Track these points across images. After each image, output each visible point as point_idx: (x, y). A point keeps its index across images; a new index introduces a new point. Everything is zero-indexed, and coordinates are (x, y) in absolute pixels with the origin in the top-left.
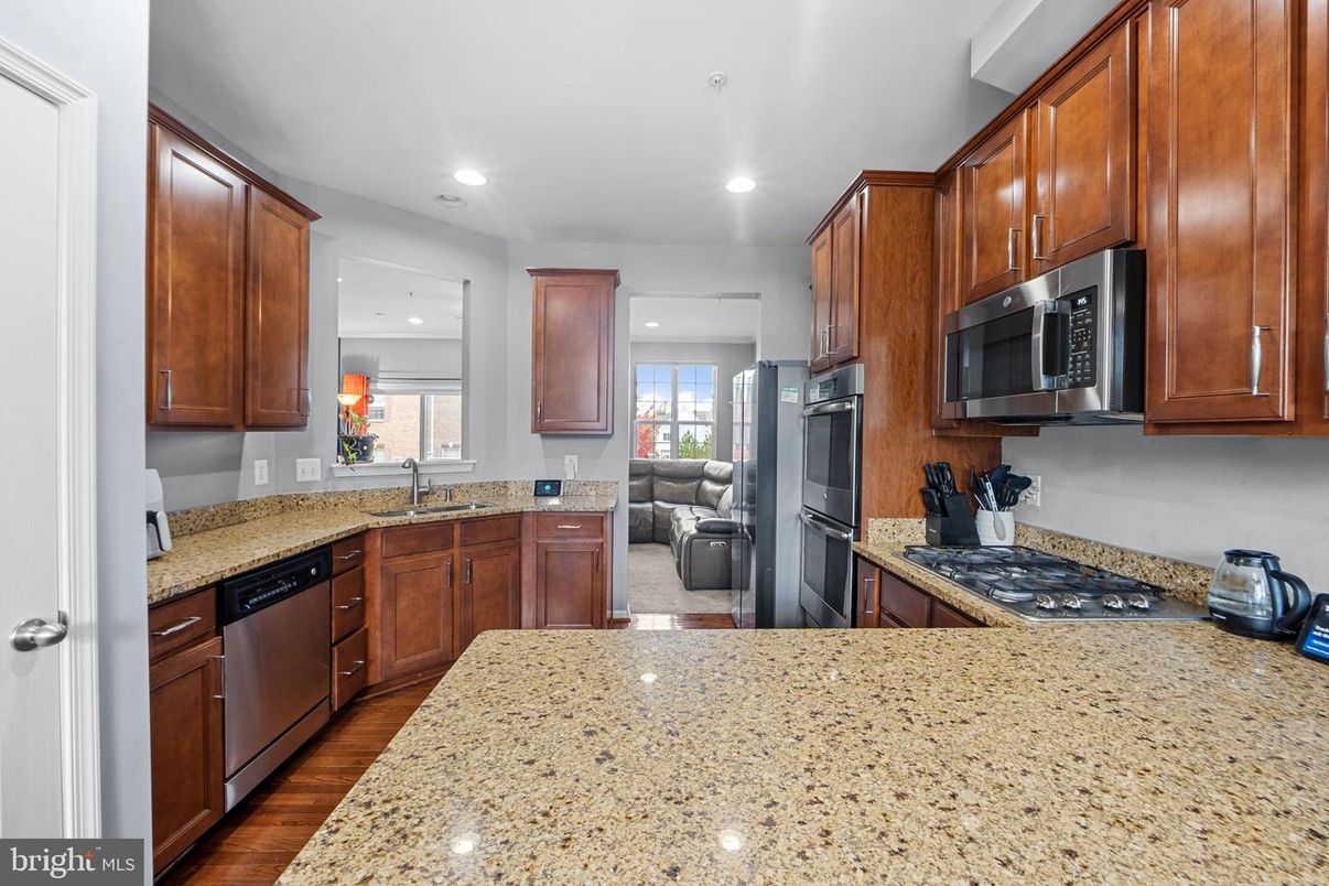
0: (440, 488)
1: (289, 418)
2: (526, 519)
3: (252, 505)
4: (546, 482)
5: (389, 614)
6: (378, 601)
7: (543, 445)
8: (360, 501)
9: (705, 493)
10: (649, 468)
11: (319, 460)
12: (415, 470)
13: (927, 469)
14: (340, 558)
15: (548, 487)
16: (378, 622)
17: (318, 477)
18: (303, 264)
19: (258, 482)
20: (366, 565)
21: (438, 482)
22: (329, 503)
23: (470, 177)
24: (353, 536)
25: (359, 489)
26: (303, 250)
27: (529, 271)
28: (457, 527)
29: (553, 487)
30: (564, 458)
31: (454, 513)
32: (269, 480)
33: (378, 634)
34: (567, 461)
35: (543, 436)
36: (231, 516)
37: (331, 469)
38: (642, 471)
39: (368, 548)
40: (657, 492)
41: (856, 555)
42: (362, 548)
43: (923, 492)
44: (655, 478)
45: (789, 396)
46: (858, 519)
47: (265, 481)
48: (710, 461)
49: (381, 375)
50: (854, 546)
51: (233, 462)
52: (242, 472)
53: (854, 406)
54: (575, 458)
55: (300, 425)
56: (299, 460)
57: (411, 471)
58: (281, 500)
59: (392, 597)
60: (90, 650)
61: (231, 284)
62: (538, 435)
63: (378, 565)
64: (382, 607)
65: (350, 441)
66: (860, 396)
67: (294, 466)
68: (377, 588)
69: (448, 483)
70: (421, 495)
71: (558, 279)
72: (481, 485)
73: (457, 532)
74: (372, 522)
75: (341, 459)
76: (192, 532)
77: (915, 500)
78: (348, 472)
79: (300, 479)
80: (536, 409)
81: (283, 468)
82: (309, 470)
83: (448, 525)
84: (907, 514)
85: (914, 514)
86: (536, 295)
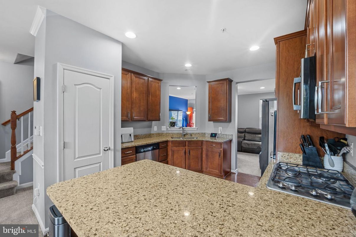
1: (156, 119)
2: (204, 142)
3: (153, 134)
4: (213, 134)
5: (172, 159)
6: (170, 155)
7: (214, 124)
11: (165, 126)
12: (183, 129)
14: (161, 146)
15: (214, 135)
16: (170, 159)
17: (165, 130)
18: (159, 90)
19: (155, 130)
20: (168, 148)
21: (189, 132)
22: (167, 134)
23: (188, 65)
24: (165, 142)
25: (172, 133)
26: (159, 87)
27: (207, 82)
30: (218, 128)
31: (190, 139)
32: (157, 130)
33: (170, 162)
34: (219, 128)
35: (214, 122)
36: (149, 136)
37: (168, 128)
39: (168, 144)
46: (275, 151)
47: (156, 130)
51: (150, 127)
52: (152, 128)
54: (221, 128)
55: (158, 120)
56: (162, 127)
58: (159, 134)
59: (173, 155)
60: (113, 152)
61: (145, 96)
62: (212, 122)
63: (170, 149)
64: (171, 157)
67: (161, 127)
68: (170, 153)
69: (191, 132)
70: (184, 135)
72: (199, 133)
73: (187, 144)
74: (169, 139)
76: (142, 138)
77: (299, 148)
78: (170, 129)
79: (162, 130)
80: (209, 116)
81: (159, 128)
82: (164, 128)
83: (185, 142)
84: (296, 153)
85: (299, 153)
86: (209, 87)
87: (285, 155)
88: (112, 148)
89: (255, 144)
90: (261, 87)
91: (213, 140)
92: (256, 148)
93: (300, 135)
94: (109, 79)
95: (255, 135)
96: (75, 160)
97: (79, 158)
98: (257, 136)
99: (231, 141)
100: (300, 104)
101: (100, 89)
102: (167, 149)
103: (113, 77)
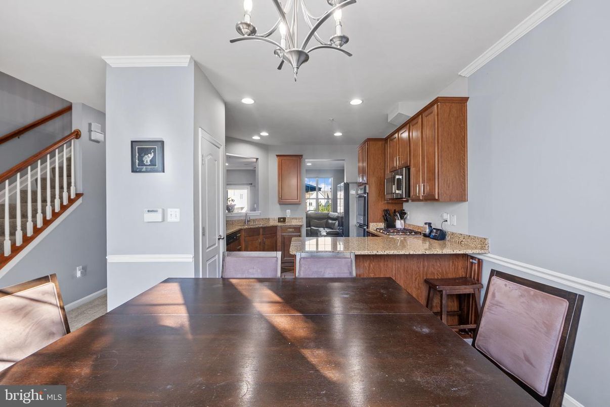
0: (252, 220)
2: (277, 228)
4: (281, 218)
6: (243, 248)
7: (281, 207)
9: (329, 223)
10: (309, 216)
12: (246, 214)
13: (384, 210)
20: (241, 238)
21: (251, 218)
24: (240, 230)
25: (235, 219)
27: (276, 155)
28: (261, 229)
29: (283, 220)
34: (287, 212)
35: (280, 204)
39: (241, 234)
40: (311, 224)
41: (367, 232)
43: (383, 216)
45: (352, 192)
46: (368, 223)
48: (331, 213)
50: (366, 230)
53: (366, 195)
54: (289, 210)
59: (247, 247)
66: (368, 193)
68: (243, 245)
69: (254, 219)
70: (248, 221)
71: (285, 158)
72: (262, 219)
73: (260, 231)
74: (241, 227)
75: (227, 211)
77: (382, 219)
80: (279, 196)
84: (380, 222)
85: (382, 222)
86: (279, 162)
87: (374, 225)
88: (223, 236)
94: (219, 148)
96: (207, 251)
97: (209, 247)
101: (216, 161)
103: (222, 147)
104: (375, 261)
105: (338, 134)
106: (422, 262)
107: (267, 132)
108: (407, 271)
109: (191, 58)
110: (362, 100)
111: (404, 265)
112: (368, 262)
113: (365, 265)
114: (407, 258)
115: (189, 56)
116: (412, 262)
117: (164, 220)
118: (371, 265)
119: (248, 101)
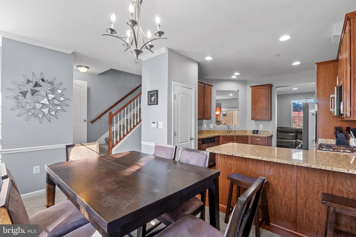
1: (209, 118)
2: (249, 137)
3: (204, 131)
4: (255, 130)
8: (219, 131)
10: (296, 130)
11: (213, 125)
12: (228, 127)
14: (216, 139)
15: (255, 132)
17: (213, 127)
18: (211, 94)
21: (233, 129)
22: (214, 131)
24: (218, 136)
26: (211, 91)
27: (250, 86)
28: (235, 137)
29: (257, 132)
34: (260, 126)
35: (255, 121)
36: (201, 132)
37: (215, 126)
38: (294, 131)
39: (220, 139)
42: (219, 138)
44: (298, 133)
45: (312, 111)
46: (316, 139)
47: (206, 127)
49: (222, 107)
52: (203, 126)
54: (262, 126)
55: (210, 119)
56: (210, 125)
57: (227, 127)
58: (208, 131)
62: (254, 120)
63: (222, 142)
65: (218, 121)
69: (235, 130)
70: (229, 131)
72: (241, 131)
73: (235, 138)
74: (221, 135)
75: (216, 124)
77: (333, 136)
78: (217, 127)
79: (210, 127)
80: (252, 115)
81: (208, 126)
82: (212, 126)
83: (233, 136)
84: (331, 138)
85: (333, 139)
86: (252, 91)
87: (323, 141)
88: (194, 138)
89: (288, 142)
90: (293, 88)
91: (255, 135)
92: (290, 145)
93: (334, 127)
94: (192, 89)
95: (287, 134)
96: (179, 144)
97: (180, 143)
98: (289, 134)
99: (271, 137)
100: (334, 108)
101: (188, 96)
102: (219, 142)
103: (194, 88)
104: (274, 167)
105: (296, 63)
106: (326, 177)
107: (239, 73)
108: (308, 182)
109: (166, 47)
110: (290, 36)
111: (305, 176)
112: (268, 167)
113: (266, 168)
114: (308, 170)
115: (165, 47)
116: (314, 175)
117: (157, 127)
118: (271, 170)
119: (209, 58)
